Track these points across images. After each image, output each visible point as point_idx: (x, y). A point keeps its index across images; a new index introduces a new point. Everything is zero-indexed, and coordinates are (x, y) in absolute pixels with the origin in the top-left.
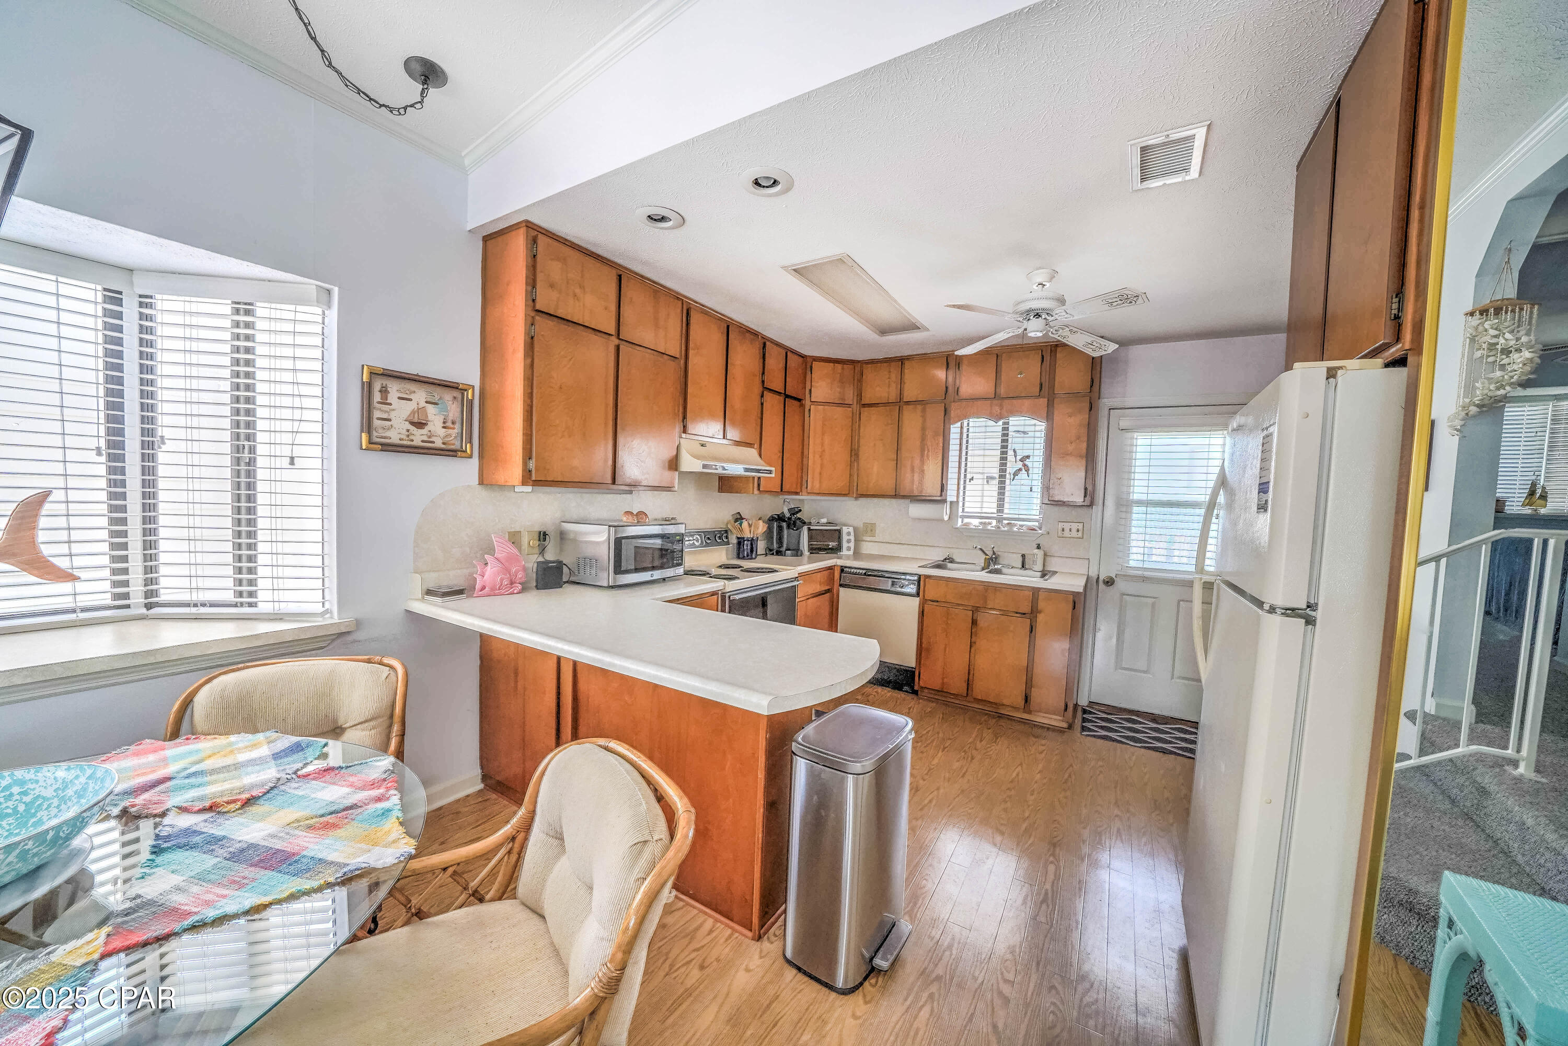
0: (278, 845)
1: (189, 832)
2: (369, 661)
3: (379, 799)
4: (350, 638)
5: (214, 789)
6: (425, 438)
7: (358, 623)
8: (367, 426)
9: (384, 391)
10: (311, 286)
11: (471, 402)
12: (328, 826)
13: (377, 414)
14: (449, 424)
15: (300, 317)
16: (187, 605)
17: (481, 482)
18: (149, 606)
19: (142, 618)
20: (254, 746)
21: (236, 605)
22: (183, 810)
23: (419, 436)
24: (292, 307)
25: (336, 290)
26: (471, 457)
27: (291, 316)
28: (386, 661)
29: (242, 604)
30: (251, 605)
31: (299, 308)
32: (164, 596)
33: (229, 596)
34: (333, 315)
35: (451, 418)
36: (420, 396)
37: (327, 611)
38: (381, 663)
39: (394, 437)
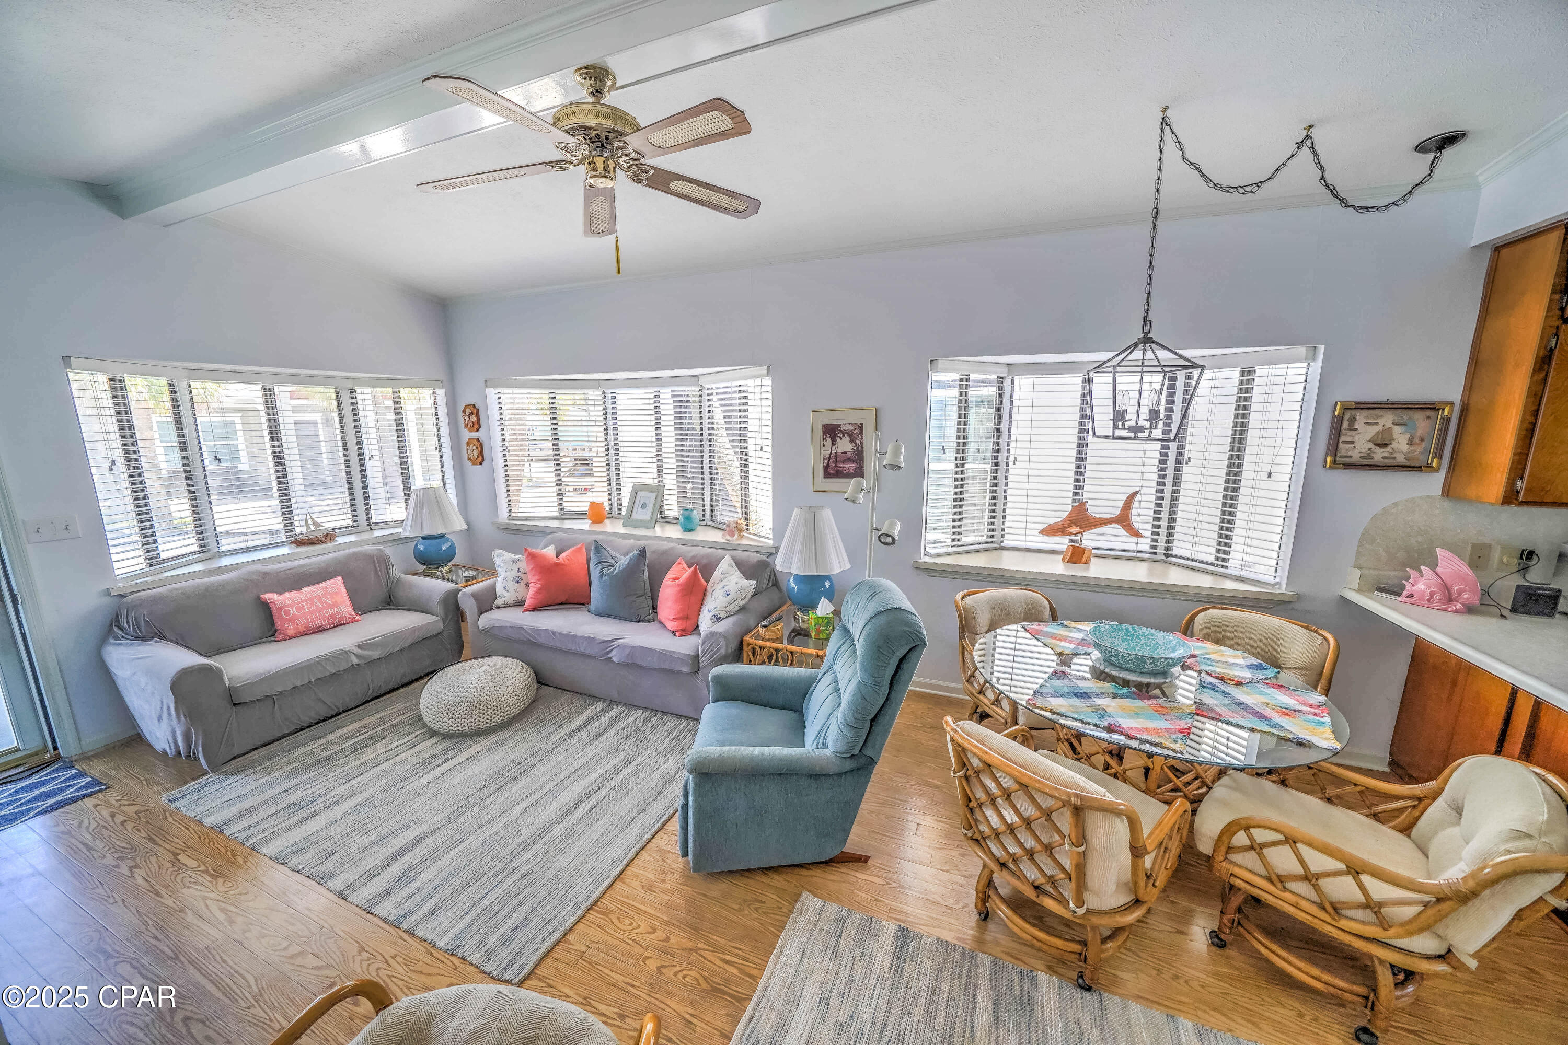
0: (1258, 710)
1: (1212, 684)
2: (1307, 628)
3: (1315, 715)
4: (1291, 606)
5: (1220, 670)
6: (1386, 455)
7: (1299, 597)
8: (1333, 448)
9: (1353, 420)
10: (1302, 350)
11: (1447, 421)
12: (1283, 713)
13: (1343, 439)
14: (1417, 440)
15: (1290, 371)
16: (1187, 559)
17: (1447, 492)
18: (1167, 556)
19: (1163, 561)
20: (1235, 657)
21: (1213, 565)
22: (1208, 673)
23: (1379, 455)
24: (1286, 366)
25: (1322, 348)
26: (1437, 470)
27: (1282, 371)
28: (1321, 632)
29: (1218, 566)
30: (1223, 567)
31: (1290, 365)
32: (1175, 551)
33: (1211, 559)
34: (1317, 367)
35: (1419, 433)
36: (1387, 420)
37: (1277, 584)
38: (1316, 632)
39: (1356, 456)
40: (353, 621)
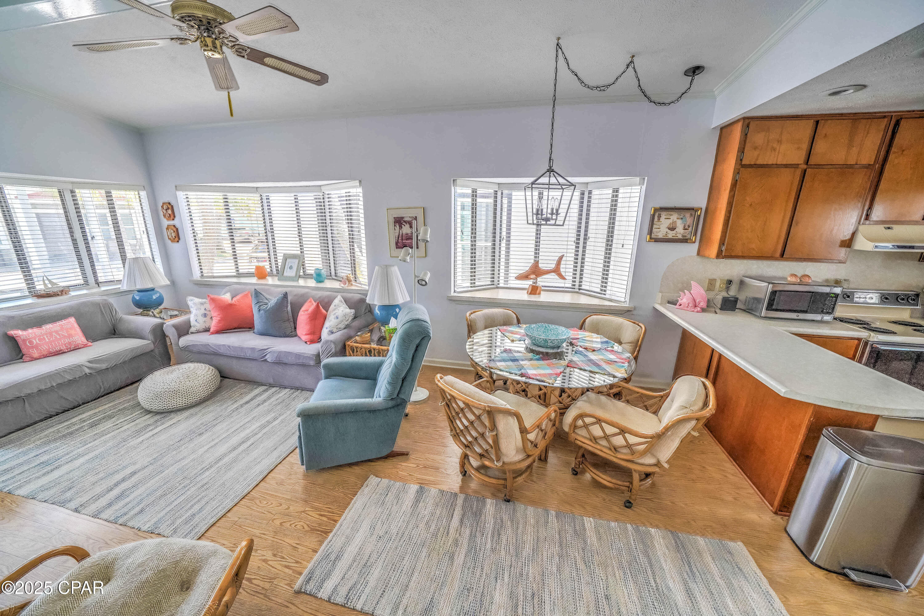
0: (597, 362)
1: (581, 351)
2: (634, 323)
3: (623, 363)
4: (631, 313)
5: (587, 345)
6: (674, 235)
7: (635, 308)
8: (650, 232)
9: (659, 217)
10: (638, 179)
11: (699, 217)
12: (608, 363)
13: (655, 226)
14: (687, 227)
15: (633, 191)
16: (588, 291)
17: (698, 254)
18: (580, 289)
19: (577, 292)
20: (597, 338)
21: (600, 293)
22: (581, 347)
23: (671, 235)
24: (630, 188)
25: (646, 178)
26: (695, 242)
27: (629, 191)
28: (640, 324)
29: (602, 294)
30: (604, 294)
31: (633, 188)
32: (583, 287)
33: (598, 290)
34: (644, 187)
35: (688, 223)
36: (674, 217)
37: (625, 301)
38: (638, 325)
39: (660, 235)
40: (85, 346)
